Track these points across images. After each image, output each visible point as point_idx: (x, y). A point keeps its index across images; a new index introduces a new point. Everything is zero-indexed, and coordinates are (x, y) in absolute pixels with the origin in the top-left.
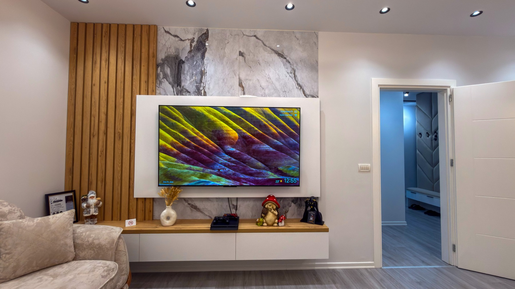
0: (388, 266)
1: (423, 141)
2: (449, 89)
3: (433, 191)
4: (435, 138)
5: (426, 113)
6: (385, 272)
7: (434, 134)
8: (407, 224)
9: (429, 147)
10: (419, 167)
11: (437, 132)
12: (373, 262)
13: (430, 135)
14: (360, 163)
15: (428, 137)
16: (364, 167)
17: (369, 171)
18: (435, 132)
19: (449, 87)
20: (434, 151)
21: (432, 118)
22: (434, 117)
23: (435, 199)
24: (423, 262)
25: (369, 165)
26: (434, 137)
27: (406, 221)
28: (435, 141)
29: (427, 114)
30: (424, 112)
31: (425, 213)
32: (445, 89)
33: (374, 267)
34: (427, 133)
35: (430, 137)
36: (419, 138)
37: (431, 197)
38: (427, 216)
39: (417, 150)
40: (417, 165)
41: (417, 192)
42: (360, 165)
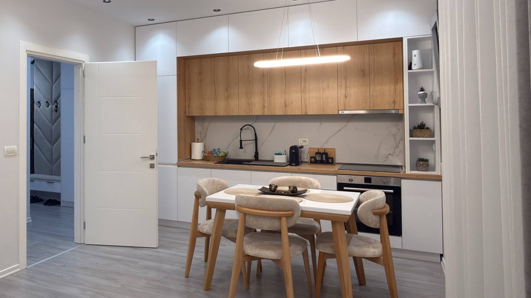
0: (32, 264)
1: (42, 112)
2: (84, 64)
3: (52, 175)
4: (56, 109)
5: (46, 76)
6: (31, 270)
7: (54, 104)
8: (31, 221)
9: (48, 120)
10: (36, 146)
11: (58, 101)
12: (18, 265)
13: (50, 105)
14: (7, 146)
15: (48, 107)
16: (12, 150)
17: (16, 155)
18: (56, 102)
19: (84, 62)
20: (54, 124)
21: (53, 83)
22: (54, 84)
23: (56, 185)
24: (60, 249)
25: (15, 147)
26: (54, 107)
27: (30, 217)
28: (55, 112)
29: (47, 78)
30: (43, 74)
31: (45, 204)
32: (81, 63)
33: (18, 270)
34: (47, 102)
35: (50, 107)
36: (38, 108)
37: (50, 182)
38: (47, 207)
39: (35, 124)
40: (35, 144)
41: (36, 179)
42: (6, 147)
